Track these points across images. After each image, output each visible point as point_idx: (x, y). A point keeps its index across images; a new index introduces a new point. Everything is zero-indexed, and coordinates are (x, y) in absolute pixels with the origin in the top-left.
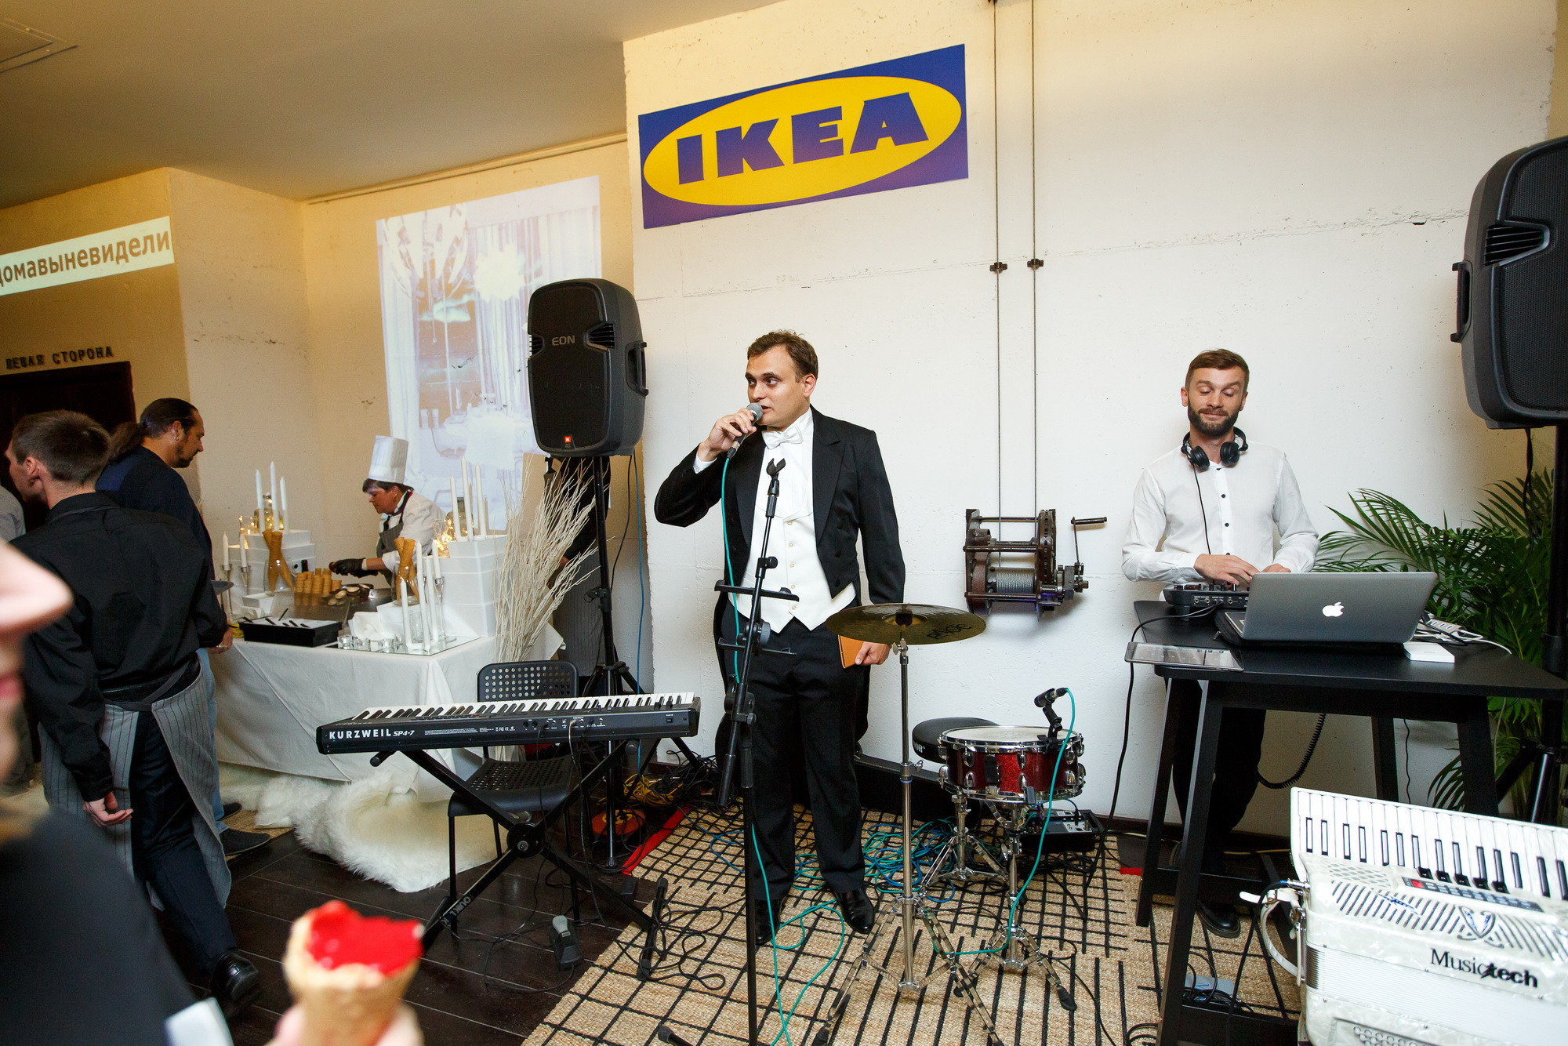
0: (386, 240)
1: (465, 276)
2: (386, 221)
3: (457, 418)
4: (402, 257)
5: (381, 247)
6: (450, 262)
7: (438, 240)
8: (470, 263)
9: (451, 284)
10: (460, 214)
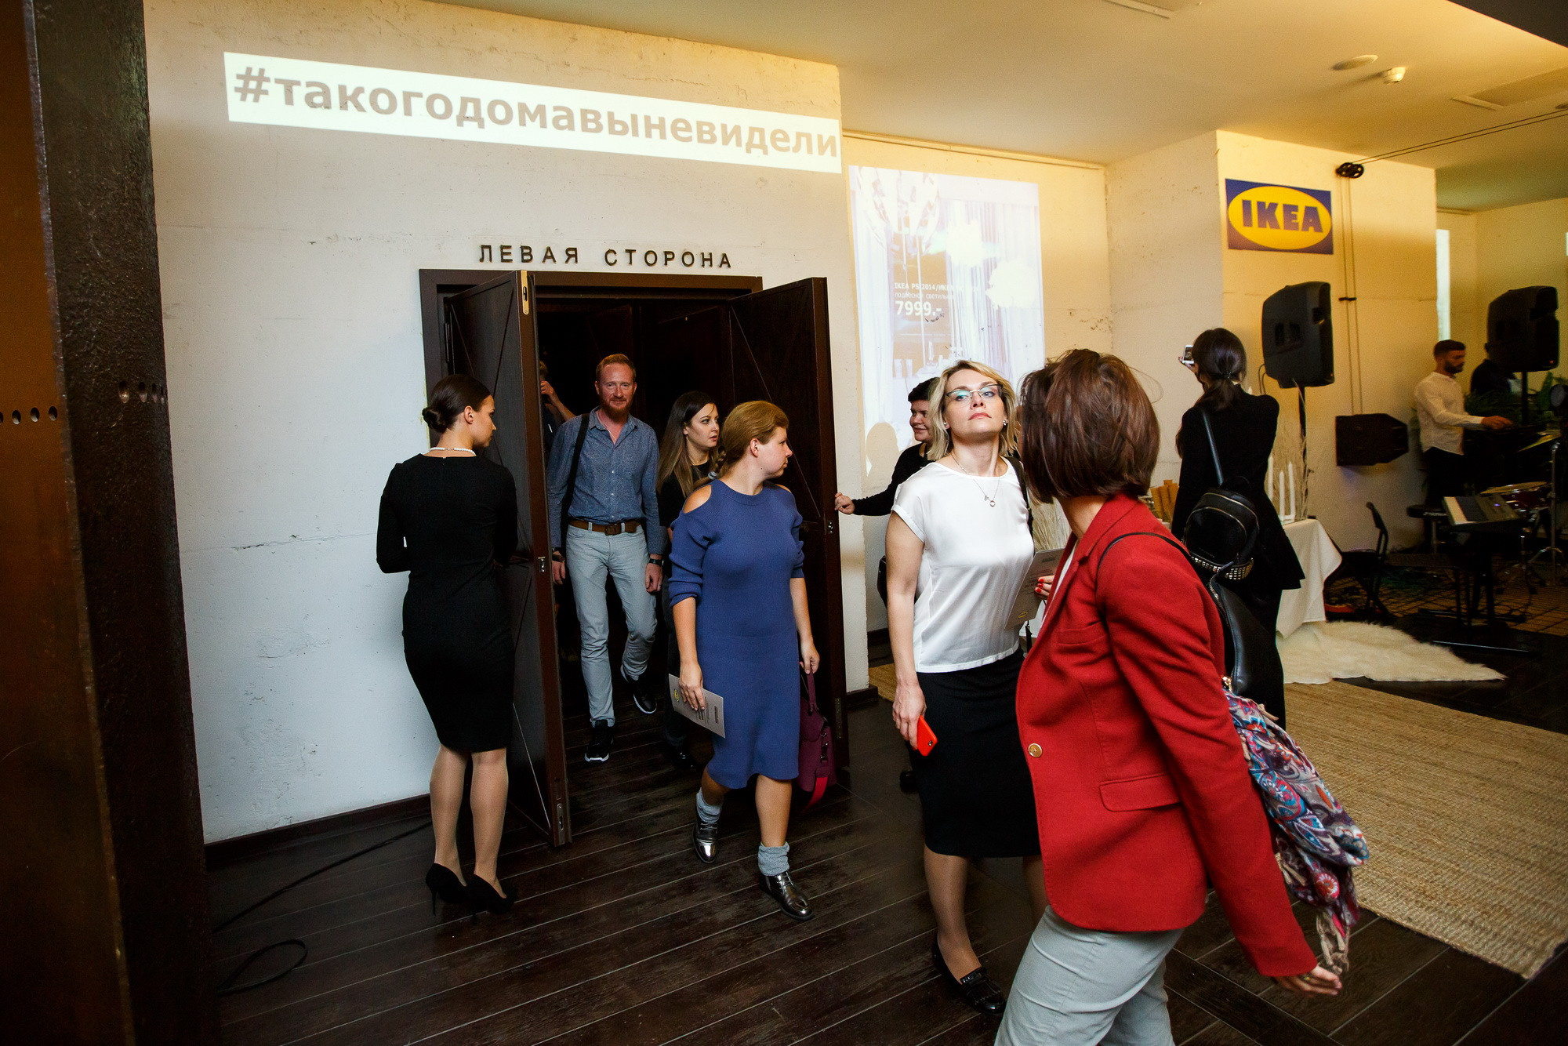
0: (859, 188)
2: (860, 169)
4: (876, 208)
5: (852, 192)
7: (912, 200)
10: (932, 182)
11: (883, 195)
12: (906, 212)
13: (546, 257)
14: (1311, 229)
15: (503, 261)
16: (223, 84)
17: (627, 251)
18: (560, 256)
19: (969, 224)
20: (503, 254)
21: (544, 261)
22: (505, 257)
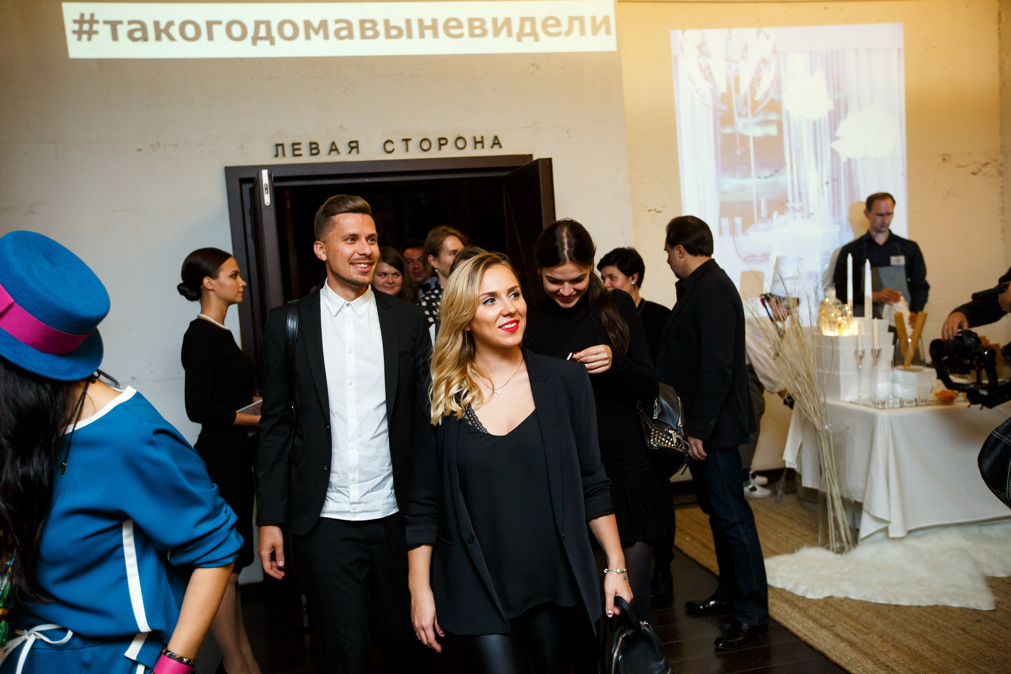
0: (683, 50)
1: (772, 95)
2: (683, 33)
3: (761, 225)
4: (701, 70)
5: (676, 57)
6: (756, 81)
7: (744, 58)
8: (777, 84)
9: (757, 102)
10: (767, 37)
11: (710, 56)
12: (736, 71)
13: (331, 150)
15: (295, 155)
16: (63, 29)
17: (404, 140)
18: (343, 148)
19: (812, 75)
20: (294, 150)
21: (330, 153)
22: (297, 152)
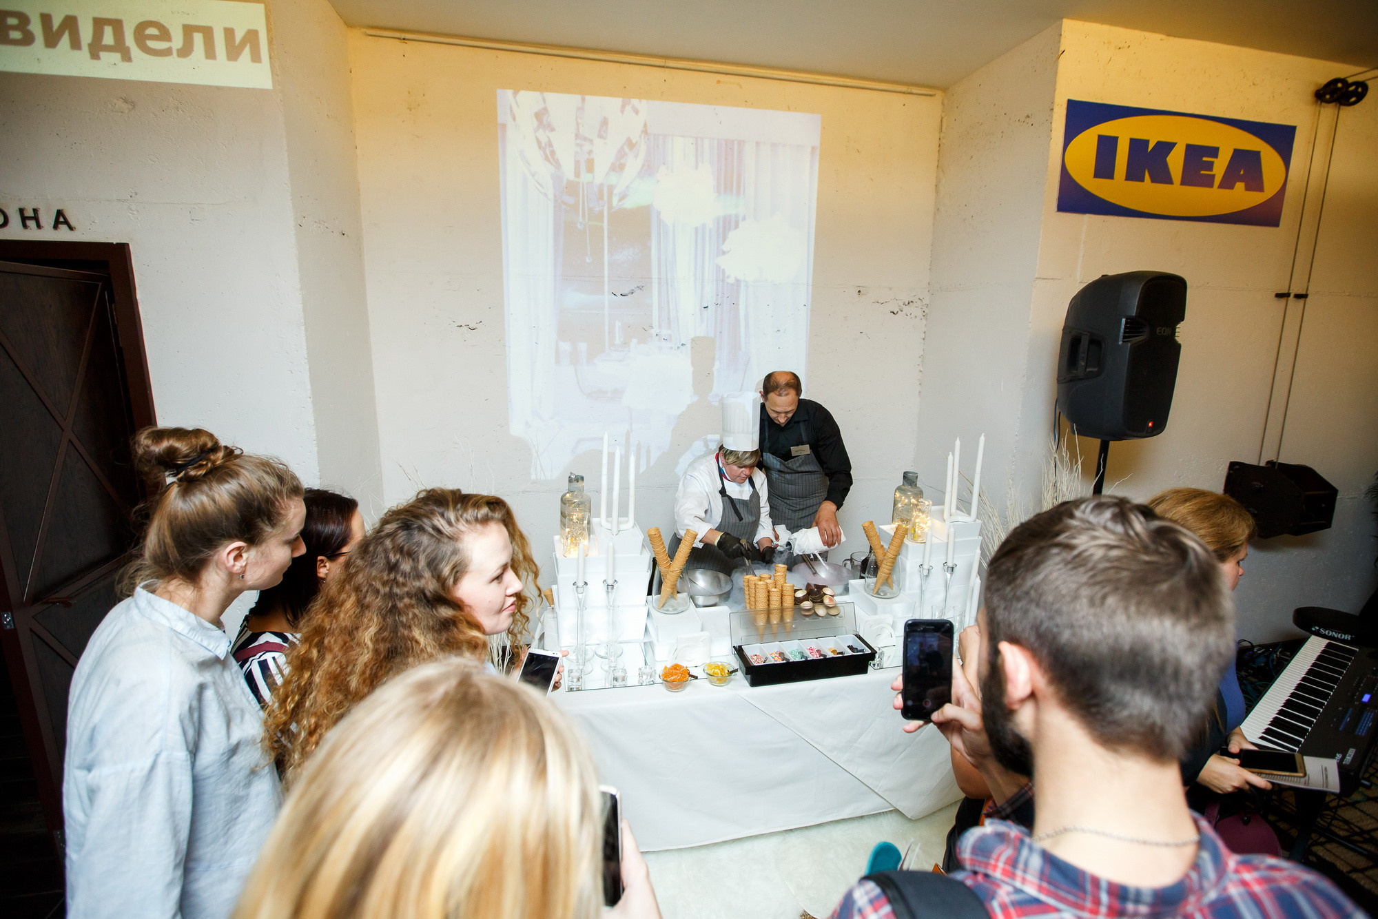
0: (514, 119)
2: (515, 94)
3: (614, 355)
4: (540, 146)
5: (504, 126)
6: (617, 168)
7: (600, 136)
10: (637, 112)
11: (553, 130)
12: (590, 152)
14: (1240, 186)
19: (697, 168)
